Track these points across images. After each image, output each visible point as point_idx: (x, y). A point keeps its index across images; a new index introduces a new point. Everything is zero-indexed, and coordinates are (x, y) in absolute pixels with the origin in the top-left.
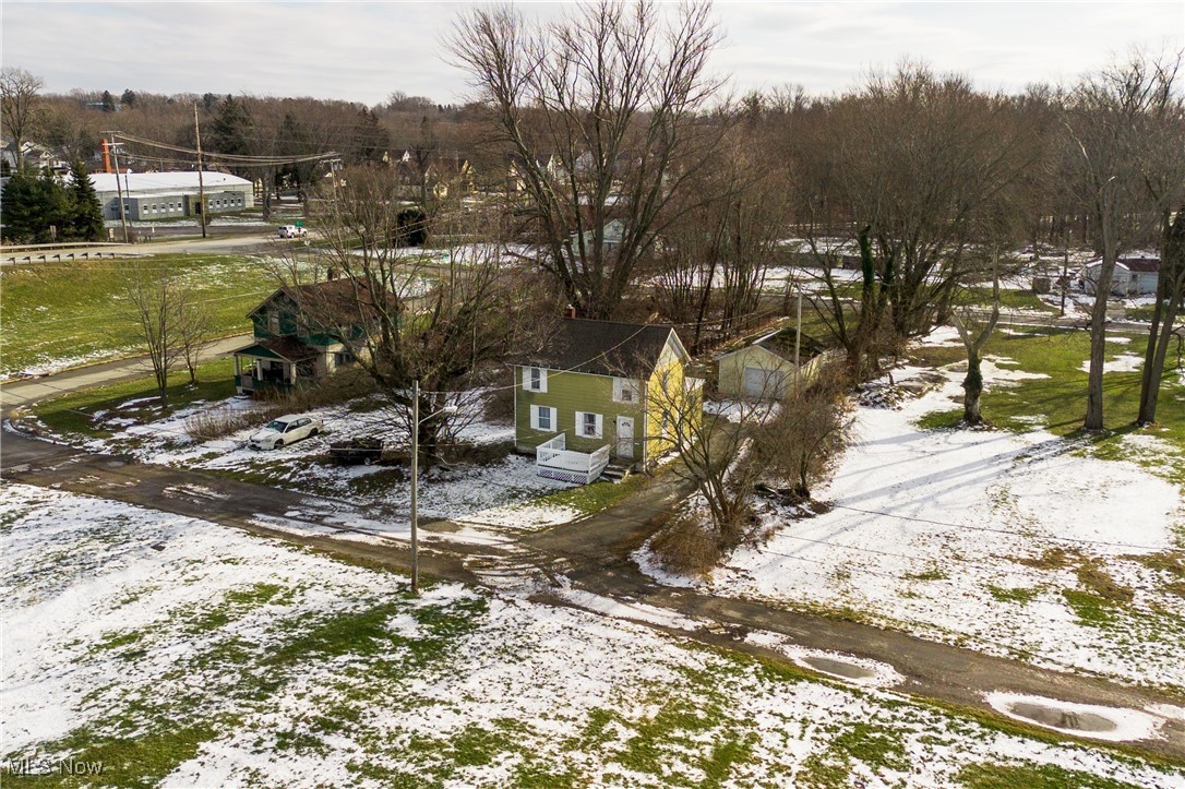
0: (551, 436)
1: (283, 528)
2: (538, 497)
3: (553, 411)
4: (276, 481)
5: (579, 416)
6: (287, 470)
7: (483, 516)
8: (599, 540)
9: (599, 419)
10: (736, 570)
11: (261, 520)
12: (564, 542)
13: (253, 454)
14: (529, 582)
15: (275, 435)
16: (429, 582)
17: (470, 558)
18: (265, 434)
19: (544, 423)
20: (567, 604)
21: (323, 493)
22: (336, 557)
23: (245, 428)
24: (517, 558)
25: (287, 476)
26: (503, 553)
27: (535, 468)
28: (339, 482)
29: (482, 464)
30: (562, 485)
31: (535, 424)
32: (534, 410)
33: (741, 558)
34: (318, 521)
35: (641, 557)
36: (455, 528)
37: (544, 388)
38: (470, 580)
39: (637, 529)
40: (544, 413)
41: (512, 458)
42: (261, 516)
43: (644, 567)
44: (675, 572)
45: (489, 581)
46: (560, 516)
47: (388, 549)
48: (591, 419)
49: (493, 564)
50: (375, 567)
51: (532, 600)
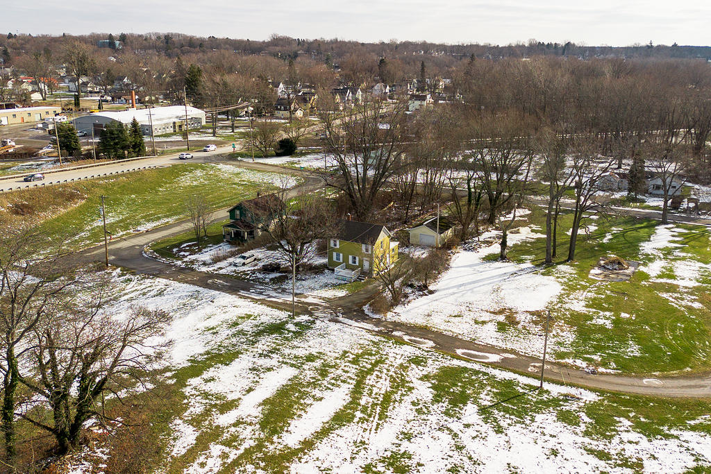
0: (341, 263)
1: (250, 296)
2: (334, 286)
3: (341, 255)
4: (245, 279)
5: (350, 257)
6: (248, 274)
7: (315, 293)
8: (353, 302)
9: (357, 258)
10: (395, 313)
11: (242, 293)
12: (341, 302)
13: (235, 268)
14: (329, 315)
15: (242, 261)
16: (298, 314)
17: (311, 307)
18: (239, 260)
19: (338, 259)
20: (340, 322)
21: (261, 283)
22: (268, 306)
23: (230, 257)
24: (326, 308)
25: (248, 277)
26: (321, 306)
27: (334, 275)
28: (266, 280)
29: (316, 273)
30: (343, 282)
31: (335, 259)
32: (335, 254)
33: (398, 309)
34: (261, 293)
35: (366, 308)
36: (306, 297)
37: (338, 247)
38: (311, 314)
39: (366, 299)
40: (338, 255)
41: (326, 271)
42: (242, 291)
43: (366, 312)
44: (375, 313)
45: (316, 314)
46: (341, 293)
47: (284, 304)
48: (355, 258)
49: (318, 309)
50: (281, 309)
51: (329, 321)
